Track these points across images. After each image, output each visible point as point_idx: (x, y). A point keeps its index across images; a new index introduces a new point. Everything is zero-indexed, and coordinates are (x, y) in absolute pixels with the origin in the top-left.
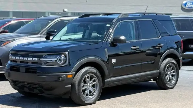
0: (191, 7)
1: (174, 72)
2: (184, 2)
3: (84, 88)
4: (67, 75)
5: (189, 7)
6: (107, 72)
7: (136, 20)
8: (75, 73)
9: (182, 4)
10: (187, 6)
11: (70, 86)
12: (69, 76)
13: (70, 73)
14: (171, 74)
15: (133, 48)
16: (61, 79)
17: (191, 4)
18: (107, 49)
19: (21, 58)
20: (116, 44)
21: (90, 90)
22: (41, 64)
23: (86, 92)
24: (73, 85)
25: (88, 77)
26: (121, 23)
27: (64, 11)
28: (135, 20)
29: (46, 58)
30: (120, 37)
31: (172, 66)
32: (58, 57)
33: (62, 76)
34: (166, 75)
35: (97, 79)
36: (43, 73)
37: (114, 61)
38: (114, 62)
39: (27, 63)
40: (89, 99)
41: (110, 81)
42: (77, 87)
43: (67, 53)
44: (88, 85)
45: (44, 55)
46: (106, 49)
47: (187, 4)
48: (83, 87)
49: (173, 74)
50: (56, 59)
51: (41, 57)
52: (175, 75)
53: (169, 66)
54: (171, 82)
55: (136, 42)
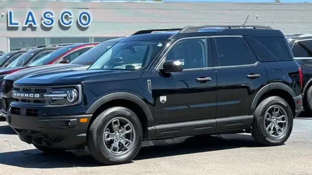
1: (283, 119)
3: (109, 139)
4: (78, 119)
6: (150, 116)
7: (211, 37)
8: (92, 115)
11: (85, 135)
12: (82, 120)
13: (85, 116)
14: (278, 122)
15: (199, 79)
16: (69, 124)
18: (150, 80)
19: (22, 95)
20: (169, 73)
21: (120, 142)
22: (44, 102)
23: (113, 145)
24: (89, 133)
25: (116, 123)
26: (181, 41)
28: (209, 37)
29: (51, 93)
30: (172, 62)
31: (279, 110)
32: (68, 91)
33: (71, 120)
34: (268, 123)
35: (132, 126)
36: (48, 115)
37: (163, 98)
38: (163, 101)
39: (29, 101)
40: (118, 156)
41: (158, 129)
42: (95, 136)
43: (79, 86)
44: (117, 134)
45: (48, 90)
46: (148, 81)
48: (108, 136)
49: (281, 121)
50: (65, 95)
51: (45, 91)
52: (285, 123)
53: (272, 108)
54: (277, 135)
55: (209, 70)
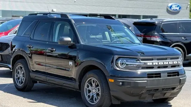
0: (176, 10)
2: (170, 5)
5: (175, 9)
9: (168, 6)
10: (172, 9)
17: (176, 7)
27: (52, 11)
47: (173, 6)
